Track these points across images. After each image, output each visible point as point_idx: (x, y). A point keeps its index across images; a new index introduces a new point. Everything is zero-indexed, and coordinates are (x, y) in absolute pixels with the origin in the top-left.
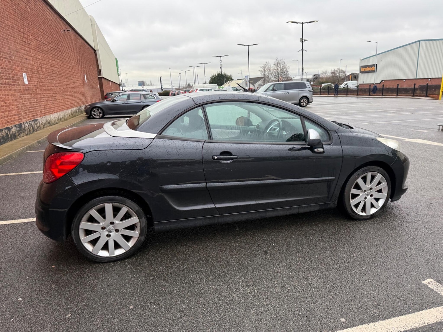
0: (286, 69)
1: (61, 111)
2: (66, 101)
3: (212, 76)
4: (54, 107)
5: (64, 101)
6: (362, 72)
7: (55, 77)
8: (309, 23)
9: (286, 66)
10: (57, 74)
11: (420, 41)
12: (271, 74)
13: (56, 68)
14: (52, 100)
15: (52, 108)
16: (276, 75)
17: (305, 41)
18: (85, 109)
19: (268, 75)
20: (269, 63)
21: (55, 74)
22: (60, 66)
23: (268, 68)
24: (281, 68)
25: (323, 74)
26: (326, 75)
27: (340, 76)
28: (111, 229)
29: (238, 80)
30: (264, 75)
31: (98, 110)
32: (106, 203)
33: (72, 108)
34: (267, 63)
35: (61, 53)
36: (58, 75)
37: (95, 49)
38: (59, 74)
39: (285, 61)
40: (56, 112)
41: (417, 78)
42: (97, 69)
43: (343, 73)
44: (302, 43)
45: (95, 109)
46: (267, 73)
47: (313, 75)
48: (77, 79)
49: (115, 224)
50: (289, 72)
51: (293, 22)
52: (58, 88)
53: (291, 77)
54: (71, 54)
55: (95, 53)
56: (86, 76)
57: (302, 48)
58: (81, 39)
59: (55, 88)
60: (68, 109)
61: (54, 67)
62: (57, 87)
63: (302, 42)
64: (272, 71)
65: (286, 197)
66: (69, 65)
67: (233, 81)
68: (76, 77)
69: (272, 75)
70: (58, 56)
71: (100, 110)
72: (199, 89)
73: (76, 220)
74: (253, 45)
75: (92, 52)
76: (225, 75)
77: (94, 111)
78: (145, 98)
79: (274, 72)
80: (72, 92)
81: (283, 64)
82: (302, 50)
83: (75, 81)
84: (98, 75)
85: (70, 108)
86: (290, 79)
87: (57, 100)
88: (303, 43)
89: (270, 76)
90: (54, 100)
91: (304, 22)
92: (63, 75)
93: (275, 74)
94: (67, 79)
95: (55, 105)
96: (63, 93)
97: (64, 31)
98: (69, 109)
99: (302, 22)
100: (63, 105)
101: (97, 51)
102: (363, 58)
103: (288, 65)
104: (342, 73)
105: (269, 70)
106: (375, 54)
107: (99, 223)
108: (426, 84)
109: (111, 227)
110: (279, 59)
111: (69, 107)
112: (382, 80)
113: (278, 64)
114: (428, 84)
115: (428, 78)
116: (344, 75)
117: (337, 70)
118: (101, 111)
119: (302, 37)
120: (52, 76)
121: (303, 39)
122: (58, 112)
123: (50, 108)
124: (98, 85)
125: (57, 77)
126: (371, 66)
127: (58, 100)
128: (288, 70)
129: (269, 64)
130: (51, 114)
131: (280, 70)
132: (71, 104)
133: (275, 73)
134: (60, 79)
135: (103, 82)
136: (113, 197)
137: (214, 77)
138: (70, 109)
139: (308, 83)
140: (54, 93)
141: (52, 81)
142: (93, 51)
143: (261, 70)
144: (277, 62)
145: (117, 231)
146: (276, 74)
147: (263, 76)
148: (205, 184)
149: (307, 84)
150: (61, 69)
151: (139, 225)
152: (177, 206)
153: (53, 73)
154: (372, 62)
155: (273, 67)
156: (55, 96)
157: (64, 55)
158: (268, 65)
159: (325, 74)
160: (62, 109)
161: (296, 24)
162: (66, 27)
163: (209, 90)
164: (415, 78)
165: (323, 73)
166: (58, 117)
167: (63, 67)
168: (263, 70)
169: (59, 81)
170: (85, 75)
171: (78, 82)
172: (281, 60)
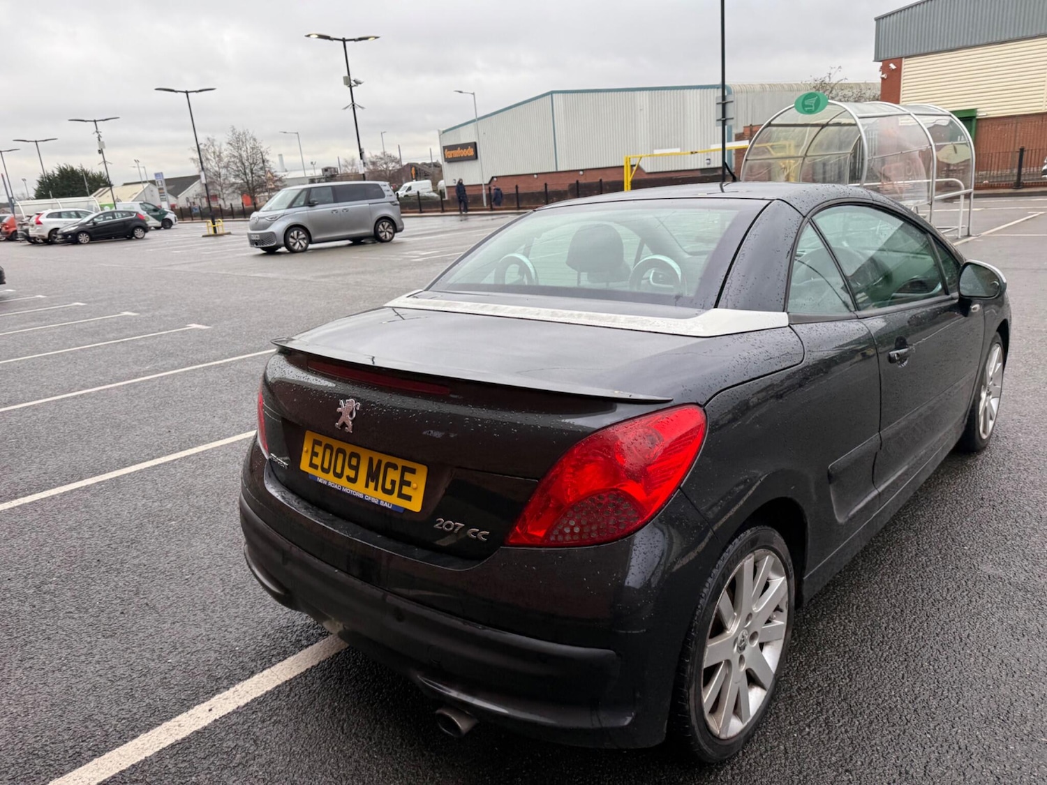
0: (262, 155)
3: (42, 178)
6: (449, 160)
8: (359, 42)
9: (261, 147)
11: (552, 93)
12: (226, 167)
16: (238, 171)
17: (357, 83)
19: (217, 169)
20: (214, 140)
23: (214, 153)
24: (249, 151)
26: (354, 167)
27: (390, 171)
29: (125, 184)
30: (204, 169)
34: (208, 139)
39: (256, 135)
41: (559, 170)
43: (396, 162)
44: (349, 89)
46: (214, 167)
50: (270, 163)
51: (321, 37)
53: (277, 174)
57: (353, 101)
63: (351, 87)
64: (226, 160)
67: (113, 188)
69: (228, 171)
72: (46, 212)
74: (200, 91)
76: (87, 174)
79: (233, 162)
81: (252, 141)
82: (353, 105)
86: (276, 179)
88: (353, 89)
89: (223, 171)
91: (346, 38)
93: (235, 168)
99: (341, 38)
102: (444, 129)
103: (264, 147)
104: (394, 164)
105: (219, 156)
106: (474, 118)
108: (598, 180)
110: (239, 130)
112: (493, 178)
113: (238, 140)
114: (601, 180)
115: (578, 169)
116: (398, 167)
119: (347, 75)
121: (352, 78)
126: (464, 146)
128: (267, 157)
129: (215, 143)
131: (246, 158)
133: (236, 164)
137: (49, 179)
139: (385, 186)
144: (236, 138)
146: (238, 167)
149: (383, 188)
154: (466, 137)
155: (226, 151)
158: (213, 146)
159: (352, 165)
161: (328, 41)
164: (555, 170)
165: (345, 164)
172: (244, 133)
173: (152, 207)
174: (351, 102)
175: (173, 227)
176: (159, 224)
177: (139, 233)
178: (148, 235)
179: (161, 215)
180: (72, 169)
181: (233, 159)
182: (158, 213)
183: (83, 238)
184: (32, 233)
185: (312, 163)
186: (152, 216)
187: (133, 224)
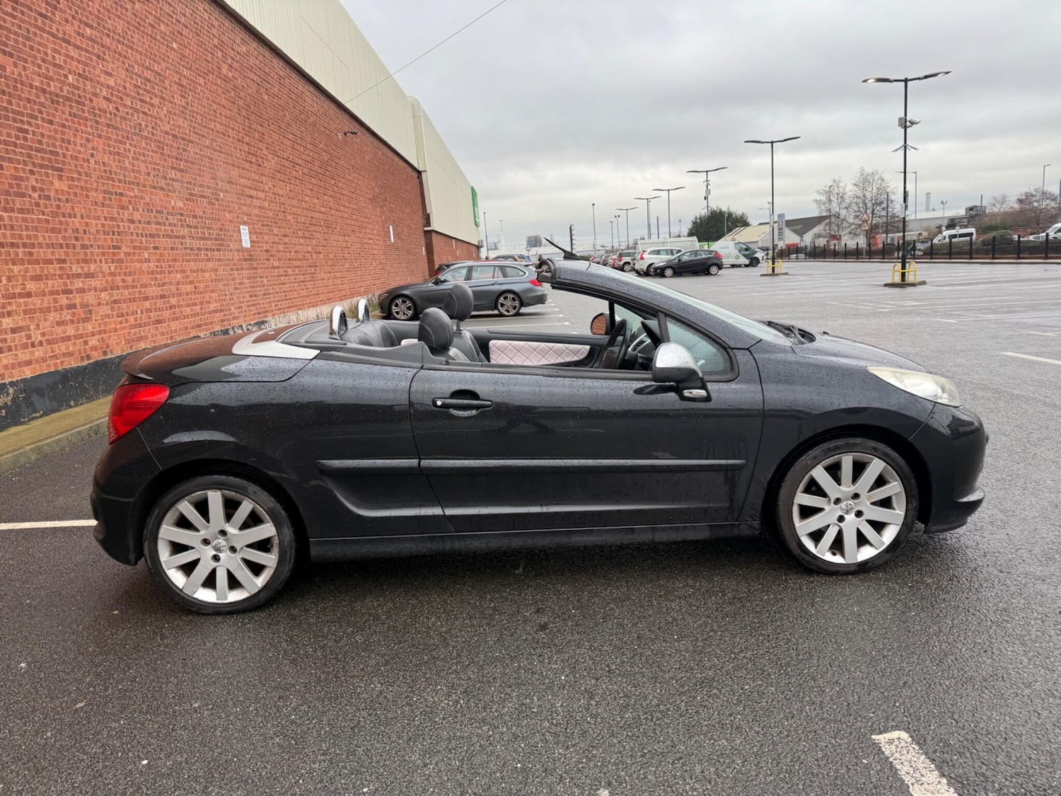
0: (888, 195)
1: (325, 304)
2: (340, 283)
3: (696, 219)
4: (309, 296)
5: (333, 282)
7: (316, 232)
8: (925, 80)
9: (888, 187)
10: (321, 226)
12: (847, 208)
13: (318, 214)
14: (303, 282)
15: (303, 297)
16: (859, 211)
17: (912, 123)
18: (379, 299)
19: (837, 210)
20: (840, 181)
21: (316, 225)
22: (330, 208)
23: (838, 194)
24: (874, 192)
25: (994, 205)
26: (1004, 206)
27: (1042, 210)
28: (222, 545)
29: (760, 224)
30: (830, 210)
31: (405, 302)
32: (209, 489)
33: (353, 297)
34: (834, 181)
35: (333, 182)
36: (324, 228)
37: (420, 170)
38: (326, 227)
39: (885, 175)
40: (313, 306)
42: (423, 213)
43: (1051, 200)
44: (903, 130)
45: (399, 301)
46: (835, 208)
47: (966, 209)
48: (369, 236)
49: (228, 535)
50: (894, 204)
51: (879, 80)
52: (321, 256)
53: (899, 215)
54: (360, 182)
55: (418, 178)
56: (393, 229)
57: (905, 143)
58: (385, 149)
59: (314, 256)
60: (342, 300)
61: (314, 211)
62: (320, 253)
63: (905, 128)
64: (848, 201)
65: (618, 502)
66: (351, 205)
67: (748, 228)
68: (368, 231)
69: (848, 211)
70: (326, 189)
71: (408, 302)
72: (649, 250)
73: (151, 521)
74: (785, 140)
75: (412, 176)
76: (730, 215)
77: (397, 305)
78: (505, 276)
79: (856, 203)
80: (356, 264)
81: (879, 182)
82: (905, 147)
83: (365, 241)
84: (425, 226)
85: (349, 298)
87: (316, 280)
88: (908, 130)
89: (843, 212)
90: (310, 281)
91: (909, 78)
92: (335, 228)
93: (856, 208)
94: (345, 235)
95: (311, 292)
96: (332, 266)
97: (345, 134)
98: (345, 299)
99: (904, 79)
100: (329, 292)
101: (423, 174)
103: (892, 186)
104: (1048, 201)
105: (842, 197)
107: (197, 530)
109: (221, 541)
110: (868, 170)
111: (345, 296)
113: (865, 181)
116: (1053, 205)
117: (1034, 193)
118: (410, 305)
119: (903, 116)
120: (309, 231)
121: (908, 120)
122: (317, 305)
123: (300, 297)
124: (423, 248)
125: (320, 232)
127: (320, 282)
128: (892, 197)
129: (841, 185)
130: (301, 309)
131: (869, 199)
132: (352, 288)
133: (858, 204)
134: (327, 235)
135: (434, 241)
136: (223, 478)
137: (700, 219)
138: (349, 301)
140: (310, 266)
141: (308, 240)
142: (415, 175)
143: (821, 200)
145: (233, 549)
146: (859, 207)
147: (824, 214)
148: (417, 460)
150: (332, 215)
151: (276, 541)
152: (358, 507)
153: (310, 224)
155: (851, 191)
156: (313, 271)
157: (340, 185)
158: (838, 187)
159: (1003, 203)
160: (328, 299)
161: (887, 83)
162: (350, 126)
163: (675, 252)
165: (994, 202)
166: (317, 316)
167: (337, 210)
168: (824, 198)
169: (325, 240)
170: (391, 226)
171: (371, 241)
172: (873, 174)
173: (745, 247)
174: (903, 143)
175: (759, 265)
176: (747, 262)
177: (714, 270)
178: (721, 272)
179: (750, 254)
180: (721, 210)
181: (855, 200)
182: (748, 253)
183: (669, 272)
184: (637, 267)
185: (942, 202)
186: (744, 255)
187: (711, 262)
